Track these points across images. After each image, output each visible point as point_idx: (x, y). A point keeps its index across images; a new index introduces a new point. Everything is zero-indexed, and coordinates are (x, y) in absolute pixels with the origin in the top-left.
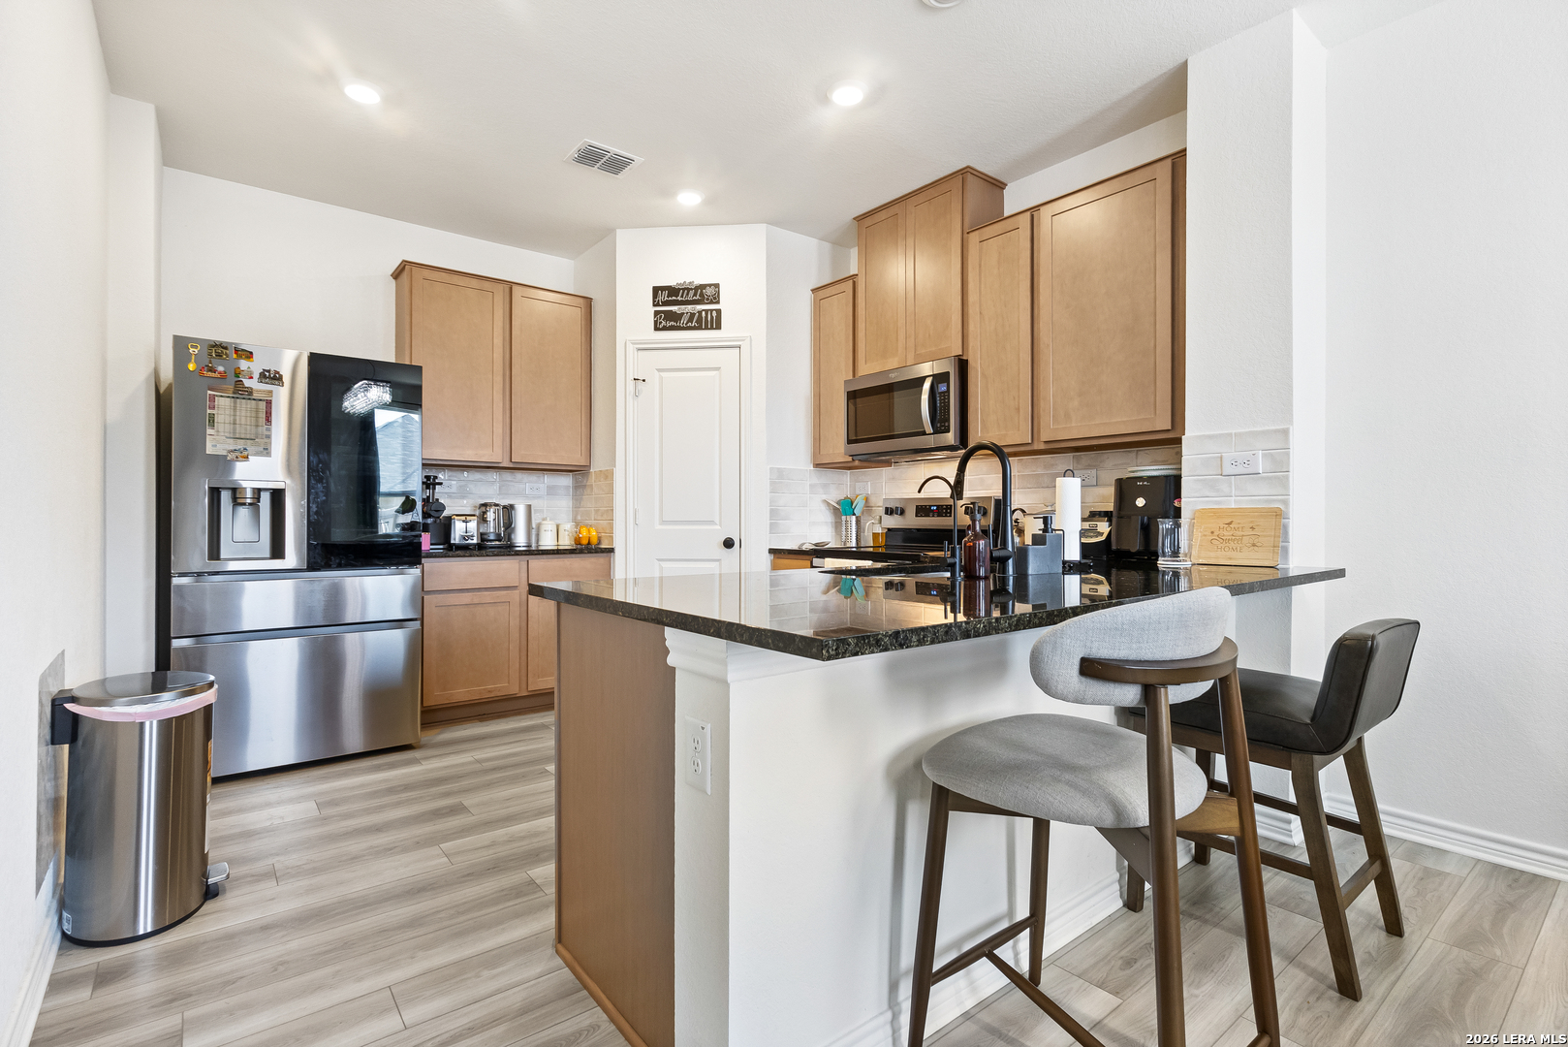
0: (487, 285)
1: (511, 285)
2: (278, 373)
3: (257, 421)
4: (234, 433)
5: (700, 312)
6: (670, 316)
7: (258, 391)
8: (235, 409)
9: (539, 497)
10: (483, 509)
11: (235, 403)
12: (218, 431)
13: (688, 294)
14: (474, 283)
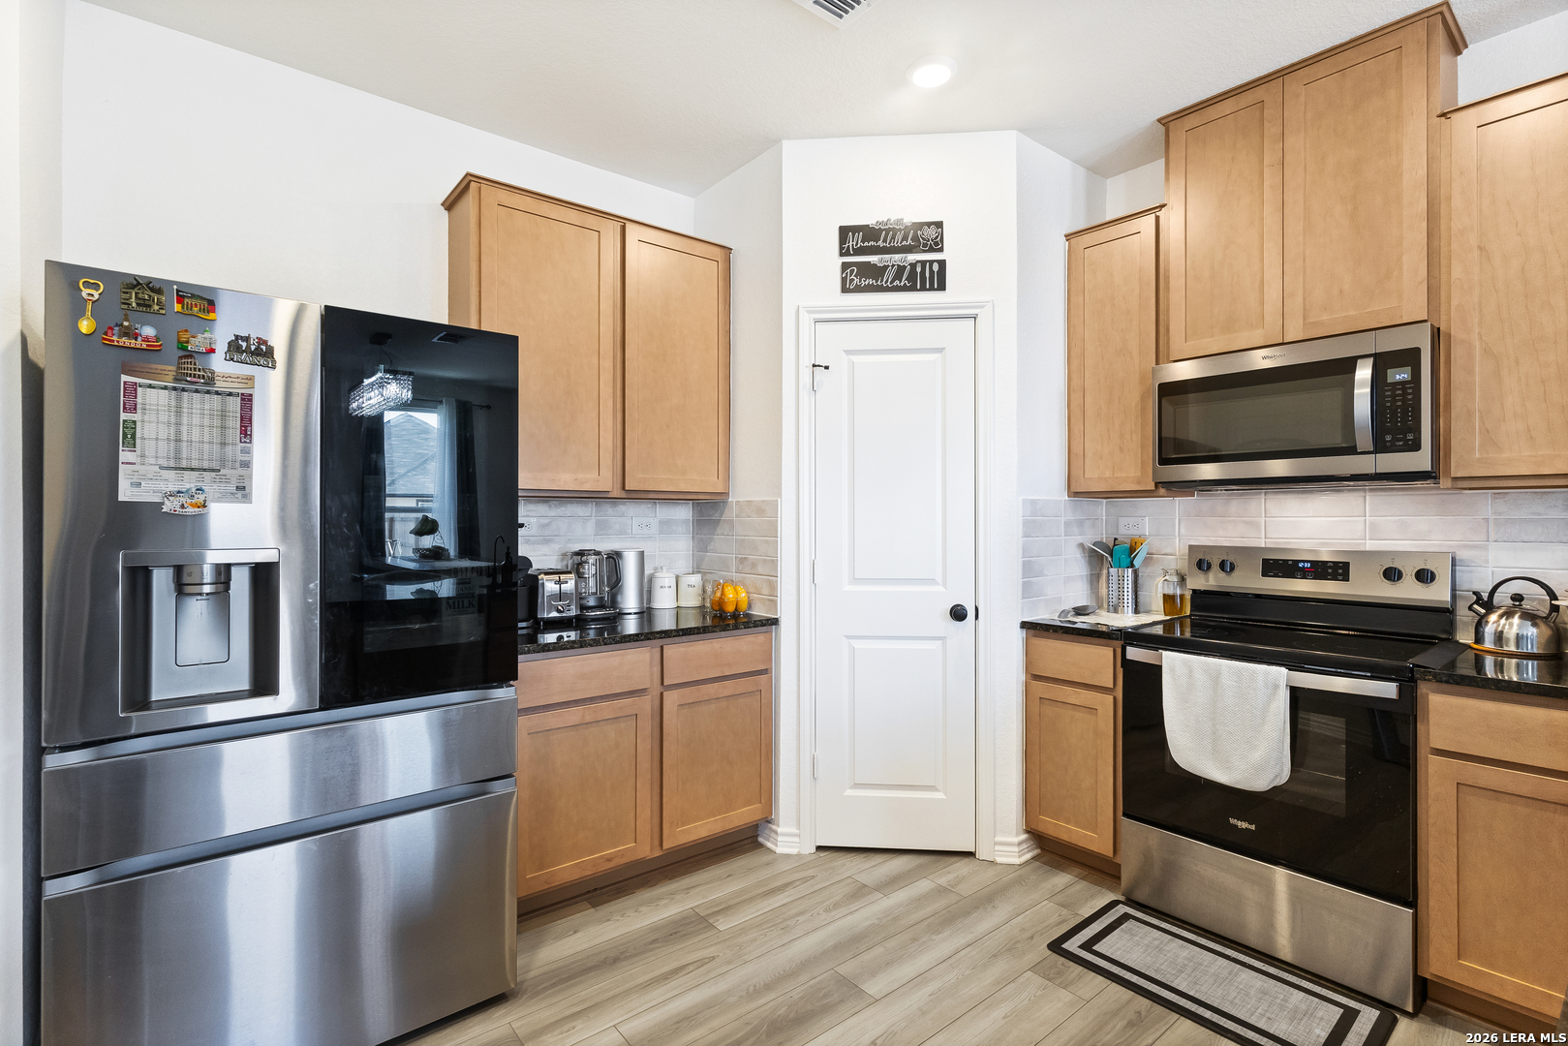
0: (591, 221)
1: (623, 222)
2: (265, 342)
3: (223, 435)
4: (178, 458)
5: (913, 266)
6: (866, 270)
7: (226, 377)
8: (179, 412)
9: (650, 538)
10: (577, 559)
11: (179, 400)
12: (143, 456)
13: (893, 238)
14: (573, 216)
